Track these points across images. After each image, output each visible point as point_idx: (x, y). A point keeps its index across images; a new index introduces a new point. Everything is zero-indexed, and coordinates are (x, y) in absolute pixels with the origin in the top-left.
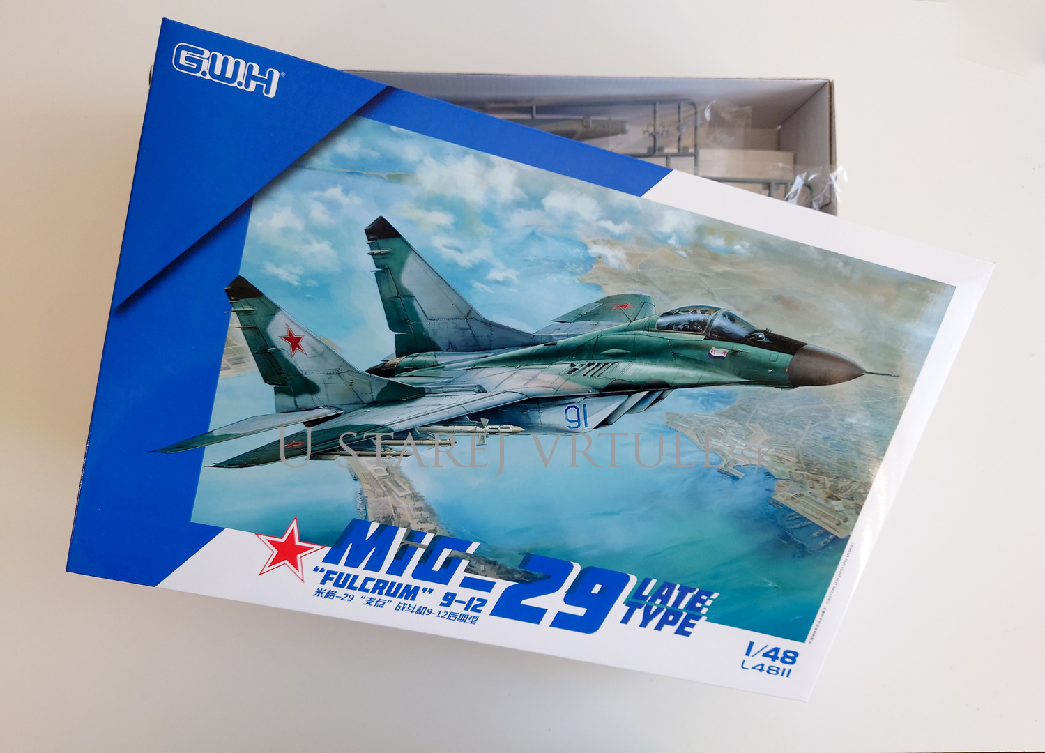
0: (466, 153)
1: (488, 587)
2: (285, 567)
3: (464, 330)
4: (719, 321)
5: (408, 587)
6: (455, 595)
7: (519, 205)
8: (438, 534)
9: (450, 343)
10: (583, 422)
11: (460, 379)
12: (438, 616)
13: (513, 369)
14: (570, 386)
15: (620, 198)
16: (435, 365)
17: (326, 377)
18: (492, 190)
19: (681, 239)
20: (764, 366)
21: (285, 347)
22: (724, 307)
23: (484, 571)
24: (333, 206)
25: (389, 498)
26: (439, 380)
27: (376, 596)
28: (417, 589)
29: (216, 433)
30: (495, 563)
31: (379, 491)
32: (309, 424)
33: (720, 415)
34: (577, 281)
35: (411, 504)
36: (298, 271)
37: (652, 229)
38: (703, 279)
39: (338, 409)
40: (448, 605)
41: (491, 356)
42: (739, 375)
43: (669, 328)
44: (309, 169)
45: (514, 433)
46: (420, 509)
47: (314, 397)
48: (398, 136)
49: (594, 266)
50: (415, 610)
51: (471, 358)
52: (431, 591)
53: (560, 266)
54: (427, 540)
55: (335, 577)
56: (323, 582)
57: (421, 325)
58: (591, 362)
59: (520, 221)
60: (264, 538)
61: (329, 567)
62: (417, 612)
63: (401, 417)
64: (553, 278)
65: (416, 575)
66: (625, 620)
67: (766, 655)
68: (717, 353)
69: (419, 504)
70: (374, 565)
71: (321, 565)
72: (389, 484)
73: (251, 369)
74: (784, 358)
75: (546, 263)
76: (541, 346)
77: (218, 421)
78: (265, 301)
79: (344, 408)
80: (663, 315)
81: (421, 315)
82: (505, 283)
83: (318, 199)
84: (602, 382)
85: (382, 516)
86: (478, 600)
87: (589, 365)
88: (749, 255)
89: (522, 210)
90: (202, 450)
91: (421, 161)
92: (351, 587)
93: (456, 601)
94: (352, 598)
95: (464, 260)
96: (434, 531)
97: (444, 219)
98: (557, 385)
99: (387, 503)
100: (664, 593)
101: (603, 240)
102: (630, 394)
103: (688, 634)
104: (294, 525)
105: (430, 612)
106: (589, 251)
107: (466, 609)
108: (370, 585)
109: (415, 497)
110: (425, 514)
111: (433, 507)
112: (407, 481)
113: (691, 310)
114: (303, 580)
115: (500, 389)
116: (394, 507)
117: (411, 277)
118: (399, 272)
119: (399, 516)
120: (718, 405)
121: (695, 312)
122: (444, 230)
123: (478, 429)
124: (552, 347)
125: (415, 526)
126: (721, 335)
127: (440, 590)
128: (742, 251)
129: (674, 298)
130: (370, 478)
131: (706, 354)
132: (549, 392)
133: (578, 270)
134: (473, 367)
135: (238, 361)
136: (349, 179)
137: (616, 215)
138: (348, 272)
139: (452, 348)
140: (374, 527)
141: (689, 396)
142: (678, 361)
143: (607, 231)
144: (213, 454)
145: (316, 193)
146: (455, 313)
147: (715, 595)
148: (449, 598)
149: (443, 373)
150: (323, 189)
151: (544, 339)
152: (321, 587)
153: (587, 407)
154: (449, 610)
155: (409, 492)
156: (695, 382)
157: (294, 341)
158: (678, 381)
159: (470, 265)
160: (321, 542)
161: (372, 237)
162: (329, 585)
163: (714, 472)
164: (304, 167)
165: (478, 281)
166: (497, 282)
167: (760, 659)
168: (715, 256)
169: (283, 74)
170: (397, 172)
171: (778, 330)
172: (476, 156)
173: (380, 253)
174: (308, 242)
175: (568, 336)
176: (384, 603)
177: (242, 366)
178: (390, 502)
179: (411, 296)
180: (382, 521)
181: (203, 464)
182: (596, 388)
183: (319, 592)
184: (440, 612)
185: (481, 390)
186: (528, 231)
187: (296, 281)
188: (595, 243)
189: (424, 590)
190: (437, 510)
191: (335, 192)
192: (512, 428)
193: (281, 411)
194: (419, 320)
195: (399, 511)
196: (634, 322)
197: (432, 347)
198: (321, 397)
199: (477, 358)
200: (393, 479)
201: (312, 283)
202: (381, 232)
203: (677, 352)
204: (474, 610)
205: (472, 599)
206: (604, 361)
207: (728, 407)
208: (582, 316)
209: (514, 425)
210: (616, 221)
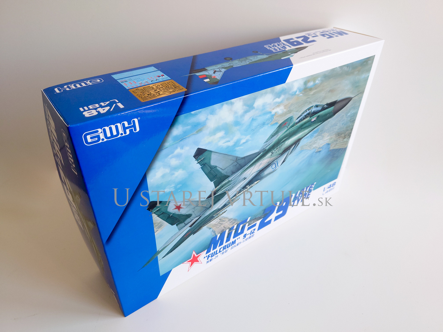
0: (222, 105)
1: (255, 225)
2: (195, 264)
3: (236, 165)
4: (314, 109)
5: (233, 242)
6: (246, 234)
7: (246, 112)
8: (238, 223)
9: (232, 172)
10: (277, 166)
11: (238, 179)
13: (254, 166)
14: (273, 158)
15: (278, 88)
16: (229, 181)
17: (193, 210)
18: (236, 113)
19: (300, 90)
20: (326, 115)
21: (176, 211)
22: (314, 104)
23: (253, 222)
24: (178, 156)
25: (222, 226)
27: (224, 250)
28: (235, 240)
29: (160, 250)
30: (255, 218)
31: (218, 226)
32: (190, 226)
34: (270, 126)
35: (229, 222)
36: (173, 185)
37: (291, 92)
38: (308, 99)
39: (200, 215)
41: (246, 167)
42: (320, 122)
43: (299, 121)
44: (165, 149)
45: (257, 183)
46: (231, 222)
47: (191, 218)
48: (196, 114)
49: (274, 117)
52: (239, 238)
53: (264, 124)
54: (235, 227)
55: (211, 255)
56: (208, 259)
57: (222, 173)
58: (277, 148)
59: (247, 118)
60: (186, 262)
61: (208, 254)
62: (237, 246)
63: (221, 203)
64: (262, 130)
65: (234, 237)
67: (328, 188)
68: (313, 120)
70: (221, 244)
71: (206, 255)
72: (221, 222)
73: (166, 225)
74: (332, 108)
75: (259, 126)
76: (262, 153)
77: (158, 248)
78: (163, 203)
79: (202, 214)
80: (297, 118)
81: (220, 170)
82: (247, 141)
83: (171, 158)
84: (281, 152)
85: (220, 232)
86: (253, 230)
87: (277, 149)
88: (321, 82)
89: (247, 113)
90: (157, 257)
91: (207, 119)
92: (216, 254)
94: (217, 256)
95: (231, 144)
97: (221, 134)
98: (268, 162)
99: (222, 227)
101: (276, 106)
102: (290, 149)
104: (194, 253)
105: (241, 243)
106: (272, 113)
107: (250, 234)
108: (222, 249)
109: (230, 220)
110: (234, 222)
111: (235, 218)
112: (226, 218)
113: (305, 112)
114: (202, 263)
115: (251, 174)
116: (224, 227)
117: (215, 161)
118: (210, 162)
119: (226, 228)
120: (315, 135)
121: (306, 111)
122: (222, 138)
124: (265, 151)
125: (231, 226)
126: (315, 113)
127: (242, 236)
129: (300, 111)
130: (215, 225)
131: (310, 122)
132: (266, 164)
133: (269, 122)
134: (241, 174)
135: (160, 226)
136: (182, 143)
137: (278, 95)
138: (191, 175)
139: (233, 173)
140: (219, 236)
141: (306, 138)
142: (303, 130)
143: (277, 102)
144: (160, 256)
145: (170, 156)
146: (232, 162)
147: (315, 183)
148: (245, 236)
149: (232, 182)
150: (173, 153)
151: (262, 151)
153: (278, 161)
154: (246, 238)
155: (227, 220)
156: (308, 132)
157: (179, 208)
158: (303, 136)
159: (234, 144)
160: (203, 250)
161: (196, 157)
162: (210, 258)
163: (314, 153)
164: (162, 150)
165: (237, 147)
166: (244, 143)
167: (327, 190)
168: (311, 89)
169: (139, 118)
170: (198, 127)
171: (330, 101)
172: (227, 104)
173: (201, 161)
174: (173, 174)
175: (269, 145)
176: (227, 250)
177: (162, 227)
179: (216, 167)
181: (159, 260)
182: (280, 154)
183: (208, 262)
184: (243, 241)
185: (245, 178)
186: (251, 119)
187: (173, 189)
188: (273, 109)
189: (237, 239)
190: (237, 218)
191: (178, 151)
192: (256, 182)
193: (180, 229)
194: (220, 172)
196: (289, 127)
197: (227, 177)
198: (193, 216)
199: (242, 171)
200: (222, 220)
201: (179, 186)
202: (200, 153)
203: (302, 127)
204: (253, 233)
205: (251, 231)
206: (281, 145)
207: (317, 133)
208: (273, 136)
209: (256, 181)
210: (279, 97)
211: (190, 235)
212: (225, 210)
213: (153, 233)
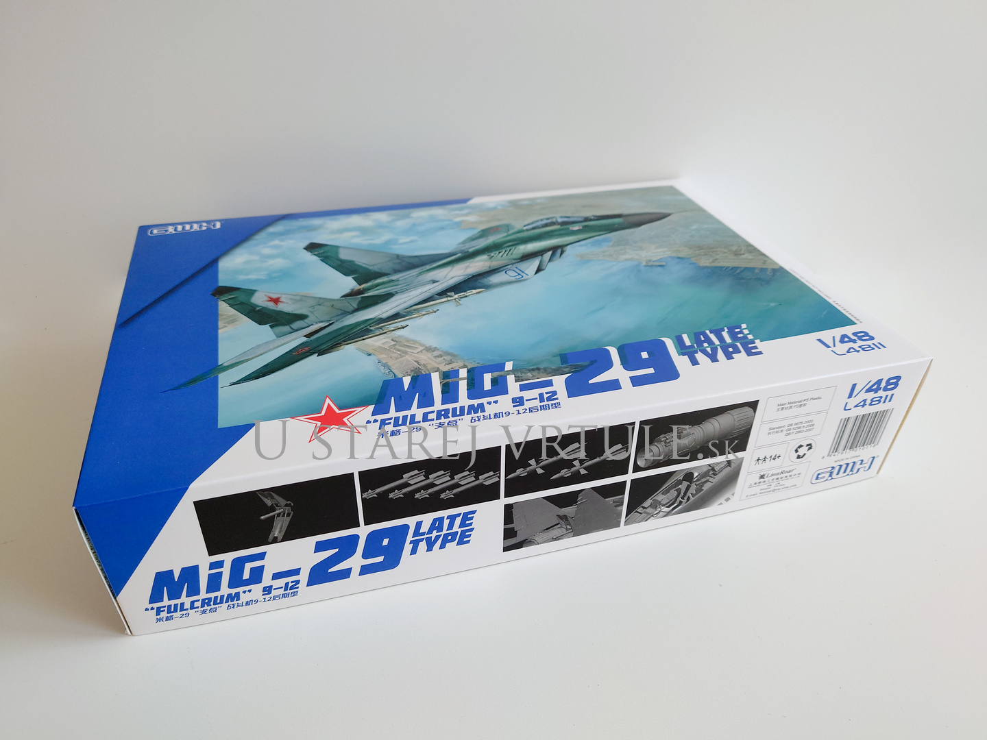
0: (351, 216)
2: (335, 429)
4: (561, 220)
5: (471, 406)
6: (522, 397)
7: (397, 220)
8: (469, 367)
10: (523, 274)
11: (415, 281)
12: (519, 414)
13: (449, 267)
14: (497, 263)
15: (453, 206)
16: (392, 281)
17: (310, 309)
18: (376, 220)
19: (503, 206)
20: (614, 224)
21: (269, 304)
22: (557, 215)
23: (534, 376)
24: (276, 247)
26: (399, 286)
27: (445, 421)
28: (481, 405)
29: (226, 364)
30: (537, 369)
31: (395, 354)
32: (308, 336)
33: (612, 246)
34: (458, 230)
35: (429, 355)
36: (264, 273)
37: (484, 207)
38: (533, 212)
39: (329, 321)
40: (522, 404)
41: (428, 267)
43: (534, 228)
45: (478, 293)
46: (440, 356)
47: (306, 320)
49: (463, 224)
50: (492, 417)
51: (415, 272)
52: (496, 402)
53: (442, 228)
54: (463, 373)
55: (391, 421)
56: (381, 427)
57: (368, 269)
58: (500, 251)
59: (402, 223)
60: (302, 418)
62: (495, 418)
64: (442, 233)
66: (694, 363)
67: (843, 342)
68: (576, 228)
69: (436, 353)
71: (372, 418)
72: (400, 348)
73: (246, 323)
74: (617, 220)
75: (432, 230)
76: (460, 255)
77: (224, 358)
78: (244, 291)
79: (334, 318)
80: (525, 226)
82: (412, 242)
83: (264, 247)
84: (515, 256)
85: (409, 371)
86: (547, 392)
87: (500, 253)
89: (400, 221)
90: (217, 377)
92: (413, 422)
93: (528, 400)
95: (377, 242)
96: (464, 366)
97: (353, 233)
98: (487, 265)
100: (703, 339)
101: (459, 216)
102: (542, 255)
104: (328, 401)
105: (508, 413)
106: (455, 221)
108: (432, 416)
109: (429, 349)
110: (448, 358)
111: (451, 351)
112: (415, 342)
115: (449, 277)
116: (416, 361)
117: (347, 255)
118: (337, 256)
119: (424, 365)
120: (604, 243)
121: (541, 221)
122: (356, 236)
123: (449, 299)
124: (467, 253)
125: (446, 368)
126: (568, 223)
129: (524, 220)
130: (381, 350)
131: (569, 230)
133: (454, 227)
134: (420, 274)
135: (232, 322)
136: (282, 237)
138: (300, 264)
139: (396, 271)
140: (407, 381)
142: (557, 237)
144: (224, 379)
145: (261, 246)
146: (387, 259)
148: (518, 401)
149: (400, 282)
150: (266, 244)
151: (459, 252)
155: (422, 348)
156: (578, 240)
157: (276, 301)
158: (566, 243)
159: (383, 242)
160: (363, 403)
161: (309, 250)
162: (389, 428)
165: (394, 245)
166: (406, 243)
167: (843, 346)
169: (223, 222)
170: (311, 229)
171: (599, 214)
173: (319, 253)
174: (265, 262)
175: (473, 247)
176: (456, 422)
177: (236, 323)
178: (410, 359)
179: (352, 261)
180: (412, 374)
181: (220, 386)
182: (516, 259)
184: (518, 410)
185: (434, 282)
186: (411, 224)
187: (264, 277)
189: (489, 403)
190: (456, 353)
191: (275, 243)
192: (474, 291)
193: (280, 336)
194: (365, 268)
195: (422, 362)
196: (509, 233)
197: (384, 274)
198: (311, 319)
199: (419, 270)
200: (402, 346)
201: (276, 275)
202: (315, 247)
203: (550, 234)
206: (509, 249)
208: (473, 239)
209: (475, 289)
210: (460, 211)
211: (308, 354)
212: (404, 324)
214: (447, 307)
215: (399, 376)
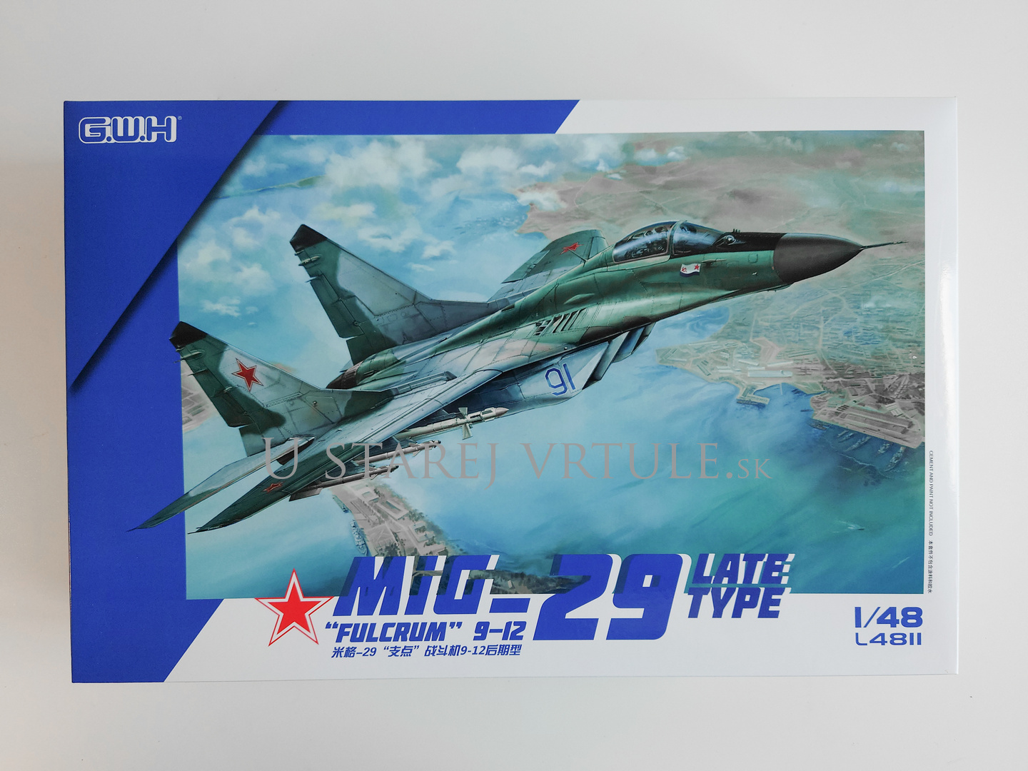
0: (369, 141)
1: (522, 606)
2: (295, 631)
3: (414, 317)
4: (679, 235)
5: (433, 625)
6: (488, 624)
7: (435, 175)
8: (449, 555)
9: (404, 334)
10: (568, 385)
11: (426, 370)
12: (475, 653)
13: (477, 345)
14: (543, 348)
15: (534, 140)
16: (396, 362)
17: (288, 405)
18: (404, 169)
19: (609, 162)
20: (746, 270)
21: (240, 382)
22: (679, 219)
23: (513, 587)
24: (254, 228)
25: (386, 524)
26: (403, 378)
27: (401, 644)
28: (443, 625)
29: (192, 494)
30: (522, 575)
31: (373, 518)
33: (717, 337)
34: (516, 235)
35: (411, 526)
36: (236, 301)
37: (577, 161)
38: (646, 196)
39: (309, 436)
40: (483, 638)
41: (450, 337)
42: (722, 287)
43: (628, 256)
44: (224, 198)
45: (498, 415)
46: (422, 530)
47: (282, 429)
48: (301, 143)
49: (529, 215)
50: (448, 652)
51: (429, 345)
52: (459, 625)
53: (494, 224)
54: (440, 564)
55: (351, 630)
56: (339, 640)
57: (370, 324)
58: (557, 316)
59: (440, 191)
60: (266, 601)
61: (342, 620)
62: (450, 654)
63: (376, 428)
64: (491, 238)
65: (439, 609)
66: (694, 612)
67: (881, 621)
68: (690, 270)
69: (420, 524)
70: (390, 608)
71: (333, 620)
72: (382, 507)
73: (212, 415)
74: (765, 256)
75: (479, 225)
76: (499, 312)
77: (192, 481)
78: (210, 341)
79: (314, 433)
80: (617, 245)
81: (367, 313)
82: (443, 257)
83: (238, 225)
84: (574, 335)
85: (384, 548)
86: (516, 623)
87: (556, 320)
88: (687, 158)
89: (439, 179)
90: (182, 516)
91: (327, 160)
92: (371, 639)
93: (492, 631)
94: (375, 652)
95: (395, 245)
96: (445, 552)
97: (364, 209)
98: (528, 350)
99: (386, 531)
100: (728, 569)
101: (530, 186)
102: (610, 340)
103: (775, 614)
104: (294, 579)
105: (465, 650)
106: (519, 201)
107: (505, 638)
108: (391, 632)
109: (414, 516)
110: (430, 534)
111: (437, 523)
112: (400, 499)
113: (645, 232)
114: (317, 642)
115: (470, 371)
116: (395, 534)
117: (347, 276)
118: (334, 275)
119: (402, 542)
120: (710, 327)
121: (650, 233)
122: (367, 220)
123: (460, 421)
124: (510, 311)
125: (423, 551)
126: (685, 249)
127: (469, 621)
128: (678, 157)
129: (623, 225)
130: (360, 505)
131: (677, 274)
132: (521, 360)
133: (513, 223)
134: (435, 354)
135: (198, 411)
136: (263, 197)
137: (536, 157)
138: (284, 289)
139: (409, 339)
140: (379, 562)
141: (675, 325)
142: (650, 290)
143: (531, 176)
144: (195, 517)
145: (235, 220)
146: (401, 301)
147: (791, 557)
148: (482, 629)
149: (406, 369)
150: (240, 214)
151: (500, 305)
152: (338, 645)
153: (568, 367)
154: (486, 643)
155: (406, 512)
156: (676, 307)
157: (248, 375)
158: (658, 312)
159: (402, 248)
160: (326, 592)
161: (298, 248)
162: (346, 643)
163: (733, 405)
164: (218, 198)
165: (415, 263)
166: (435, 258)
167: (875, 629)
168: (651, 170)
169: (180, 118)
170: (306, 177)
171: (746, 227)
172: (379, 140)
173: (311, 262)
174: (238, 270)
175: (524, 295)
176: (411, 650)
177: (202, 415)
178: (388, 528)
179: (352, 296)
180: (386, 553)
181: (187, 532)
182: (571, 343)
183: (337, 652)
184: (476, 647)
185: (450, 377)
186: (451, 198)
187: (236, 311)
188: (522, 191)
189: (452, 625)
190: (441, 527)
191: (253, 214)
192: (494, 411)
193: (253, 452)
194: (366, 319)
195: (401, 536)
196: (588, 262)
197: (389, 344)
198: (288, 426)
199: (436, 344)
200: (384, 500)
201: (252, 309)
202: (306, 240)
203: (646, 280)
204: (514, 637)
205: (508, 625)
206: (570, 311)
207: (723, 326)
208: (532, 269)
209: (496, 407)
210: (538, 164)
211: (280, 494)
213: (179, 423)
214: (451, 438)
215: (373, 553)
